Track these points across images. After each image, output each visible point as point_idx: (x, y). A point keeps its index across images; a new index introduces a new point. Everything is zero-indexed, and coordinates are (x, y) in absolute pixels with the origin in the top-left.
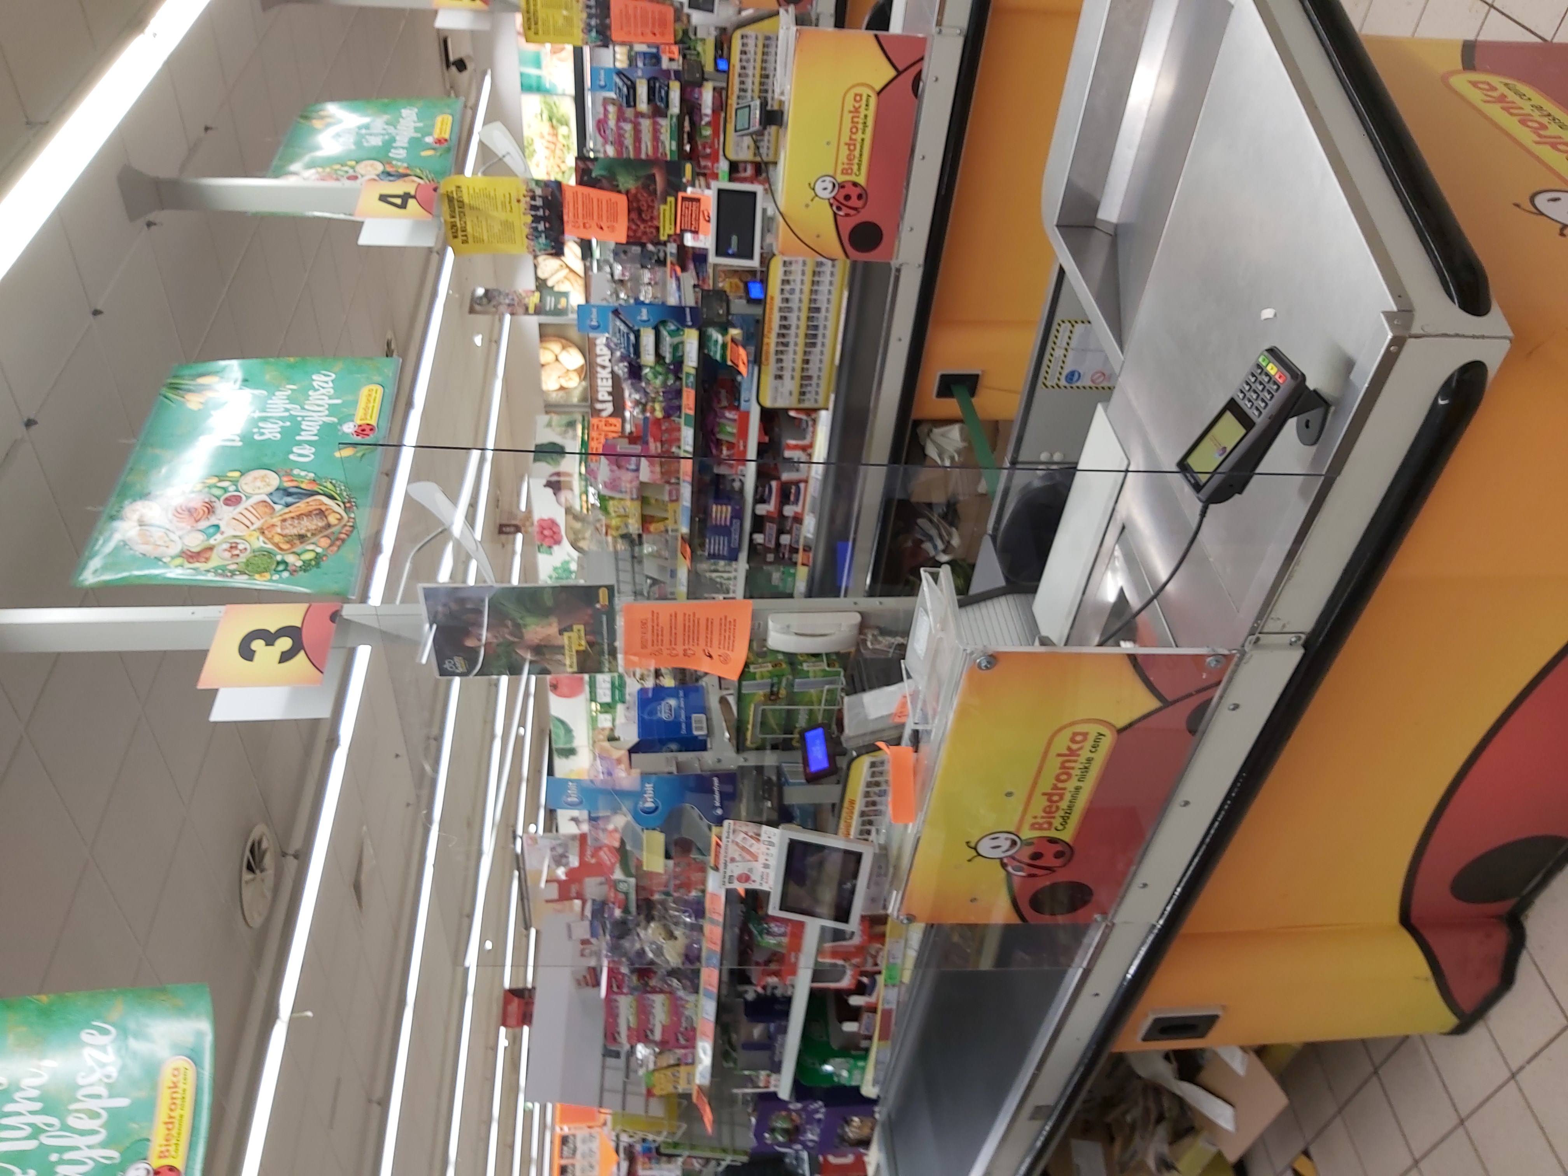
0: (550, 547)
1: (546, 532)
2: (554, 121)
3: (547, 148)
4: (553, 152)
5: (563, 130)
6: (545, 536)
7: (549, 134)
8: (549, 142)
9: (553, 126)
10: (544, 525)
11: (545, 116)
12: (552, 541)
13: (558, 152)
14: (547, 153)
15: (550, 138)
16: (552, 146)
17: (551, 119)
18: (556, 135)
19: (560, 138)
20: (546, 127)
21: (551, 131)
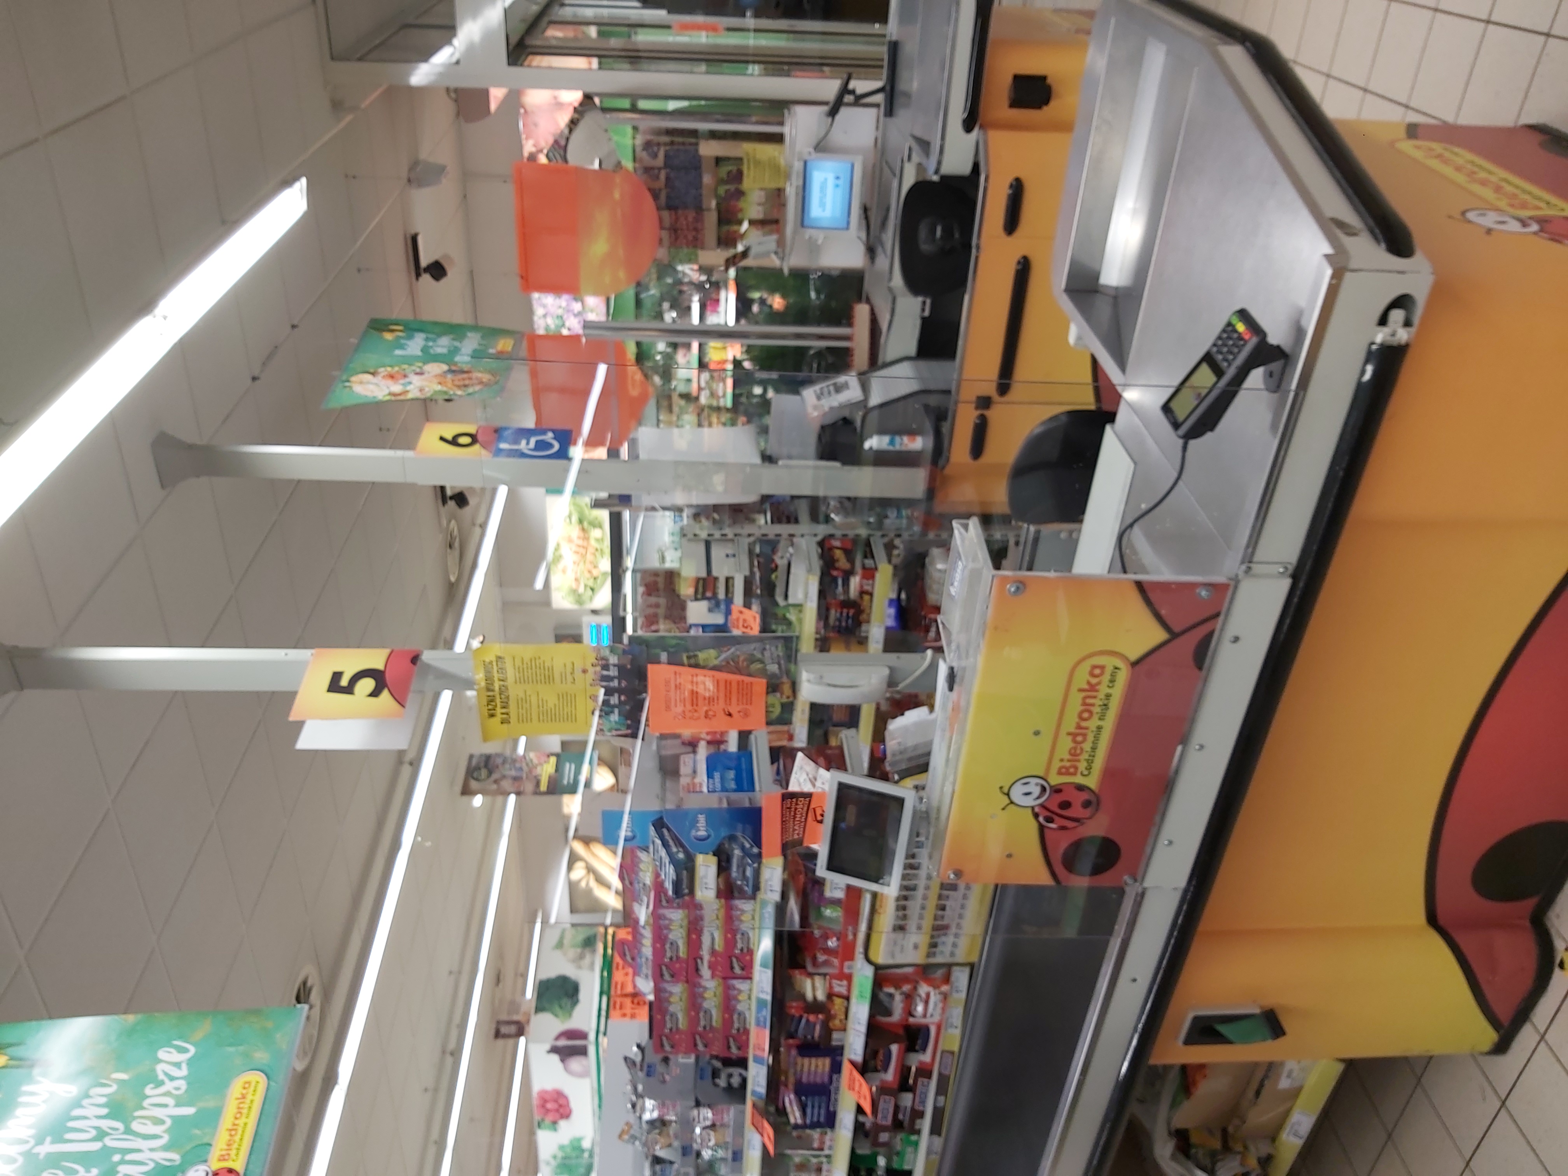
0: (555, 1123)
1: (549, 1106)
2: (586, 524)
3: (577, 552)
4: (584, 556)
5: (596, 533)
6: (548, 1111)
7: (579, 538)
8: (579, 546)
9: (583, 530)
10: (547, 1097)
11: (575, 518)
12: (557, 1115)
13: (589, 557)
14: (575, 558)
15: (580, 542)
16: (582, 551)
17: (581, 521)
18: (586, 538)
19: (593, 542)
20: (575, 531)
21: (582, 535)
